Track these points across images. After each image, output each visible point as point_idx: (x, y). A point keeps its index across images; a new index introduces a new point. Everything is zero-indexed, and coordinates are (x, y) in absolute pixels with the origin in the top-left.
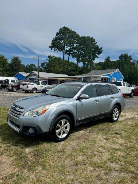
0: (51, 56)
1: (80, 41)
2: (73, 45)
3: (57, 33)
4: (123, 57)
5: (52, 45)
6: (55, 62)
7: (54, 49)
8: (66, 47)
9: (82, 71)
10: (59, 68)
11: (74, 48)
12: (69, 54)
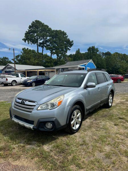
0: (25, 48)
1: (53, 34)
2: (46, 38)
3: (30, 26)
4: (91, 49)
5: (25, 38)
6: (29, 54)
7: (28, 42)
8: (39, 40)
9: (56, 63)
10: (35, 60)
11: (47, 41)
12: (43, 47)
